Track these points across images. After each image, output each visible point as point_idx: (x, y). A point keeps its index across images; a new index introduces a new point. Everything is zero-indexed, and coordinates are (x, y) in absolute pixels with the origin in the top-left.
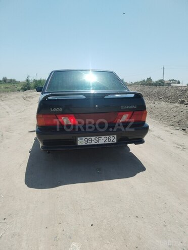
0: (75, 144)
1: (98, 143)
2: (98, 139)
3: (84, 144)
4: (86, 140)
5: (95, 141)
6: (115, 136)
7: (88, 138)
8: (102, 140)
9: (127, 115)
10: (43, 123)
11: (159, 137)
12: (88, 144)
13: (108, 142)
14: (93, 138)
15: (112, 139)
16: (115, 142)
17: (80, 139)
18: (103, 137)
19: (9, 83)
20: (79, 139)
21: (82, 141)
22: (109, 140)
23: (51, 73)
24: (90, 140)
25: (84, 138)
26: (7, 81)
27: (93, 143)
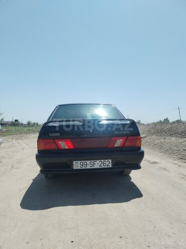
0: (71, 168)
1: (93, 167)
2: (93, 164)
3: (80, 168)
4: (82, 164)
5: (90, 165)
6: (110, 161)
7: (83, 162)
8: (98, 164)
9: (121, 140)
10: (43, 148)
11: (165, 169)
12: (84, 168)
13: (103, 167)
14: (88, 162)
15: (107, 163)
16: (111, 166)
17: (76, 163)
18: (98, 161)
19: (32, 126)
20: (74, 162)
21: (77, 165)
22: (105, 165)
23: (56, 107)
24: (85, 163)
25: (79, 162)
26: (30, 125)
27: (88, 167)
